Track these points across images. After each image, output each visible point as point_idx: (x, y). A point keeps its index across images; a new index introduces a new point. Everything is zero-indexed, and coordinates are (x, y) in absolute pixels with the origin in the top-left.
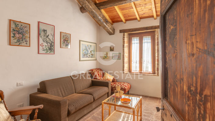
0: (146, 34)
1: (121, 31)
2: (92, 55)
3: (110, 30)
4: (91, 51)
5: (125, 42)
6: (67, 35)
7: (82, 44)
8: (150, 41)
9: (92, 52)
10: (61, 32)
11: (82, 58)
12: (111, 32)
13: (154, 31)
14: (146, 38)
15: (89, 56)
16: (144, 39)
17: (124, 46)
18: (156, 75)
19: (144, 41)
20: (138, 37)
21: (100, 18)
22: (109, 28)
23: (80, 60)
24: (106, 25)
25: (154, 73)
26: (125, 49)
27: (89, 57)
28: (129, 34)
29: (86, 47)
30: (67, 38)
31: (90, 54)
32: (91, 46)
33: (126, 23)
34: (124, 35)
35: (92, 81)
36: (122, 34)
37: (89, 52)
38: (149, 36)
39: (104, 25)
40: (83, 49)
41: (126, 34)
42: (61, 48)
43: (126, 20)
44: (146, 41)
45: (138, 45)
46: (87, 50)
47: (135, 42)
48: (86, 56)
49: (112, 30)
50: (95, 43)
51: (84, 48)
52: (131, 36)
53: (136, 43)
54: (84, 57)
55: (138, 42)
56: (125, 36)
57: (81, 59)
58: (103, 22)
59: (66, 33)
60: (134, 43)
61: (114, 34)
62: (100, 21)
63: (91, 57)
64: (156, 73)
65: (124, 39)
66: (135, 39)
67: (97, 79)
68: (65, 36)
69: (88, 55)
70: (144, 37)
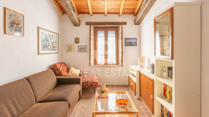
0: (111, 28)
1: (87, 24)
2: (54, 47)
3: (77, 20)
4: (52, 43)
5: (91, 35)
6: (18, 15)
7: (41, 32)
8: (114, 35)
9: (54, 44)
10: (5, 9)
11: (42, 50)
12: (77, 23)
13: (118, 27)
14: (111, 33)
15: (51, 48)
16: (109, 33)
17: (90, 38)
18: (120, 65)
19: (109, 35)
20: (104, 31)
21: (68, 3)
22: (76, 18)
23: (38, 54)
24: (73, 14)
25: (118, 64)
26: (91, 41)
27: (50, 50)
28: (95, 28)
29: (46, 36)
30: (18, 20)
31: (52, 46)
32: (52, 36)
33: (92, 16)
34: (90, 28)
35: (57, 79)
36: (89, 26)
37: (51, 43)
38: (113, 30)
39: (72, 13)
40: (43, 40)
41: (92, 26)
42: (5, 33)
43: (93, 13)
44: (111, 35)
45: (104, 38)
46: (48, 41)
47: (101, 35)
48: (46, 48)
49: (78, 21)
50: (57, 34)
51: (44, 38)
52: (96, 29)
53: (102, 37)
54: (43, 50)
55: (103, 35)
56: (92, 29)
57: (41, 52)
58: (71, 9)
59: (15, 11)
60: (100, 37)
61: (79, 26)
62: (68, 7)
63: (53, 50)
64: (121, 64)
65: (90, 32)
66: (101, 33)
67: (62, 76)
68: (15, 16)
69: (49, 47)
70: (109, 31)
